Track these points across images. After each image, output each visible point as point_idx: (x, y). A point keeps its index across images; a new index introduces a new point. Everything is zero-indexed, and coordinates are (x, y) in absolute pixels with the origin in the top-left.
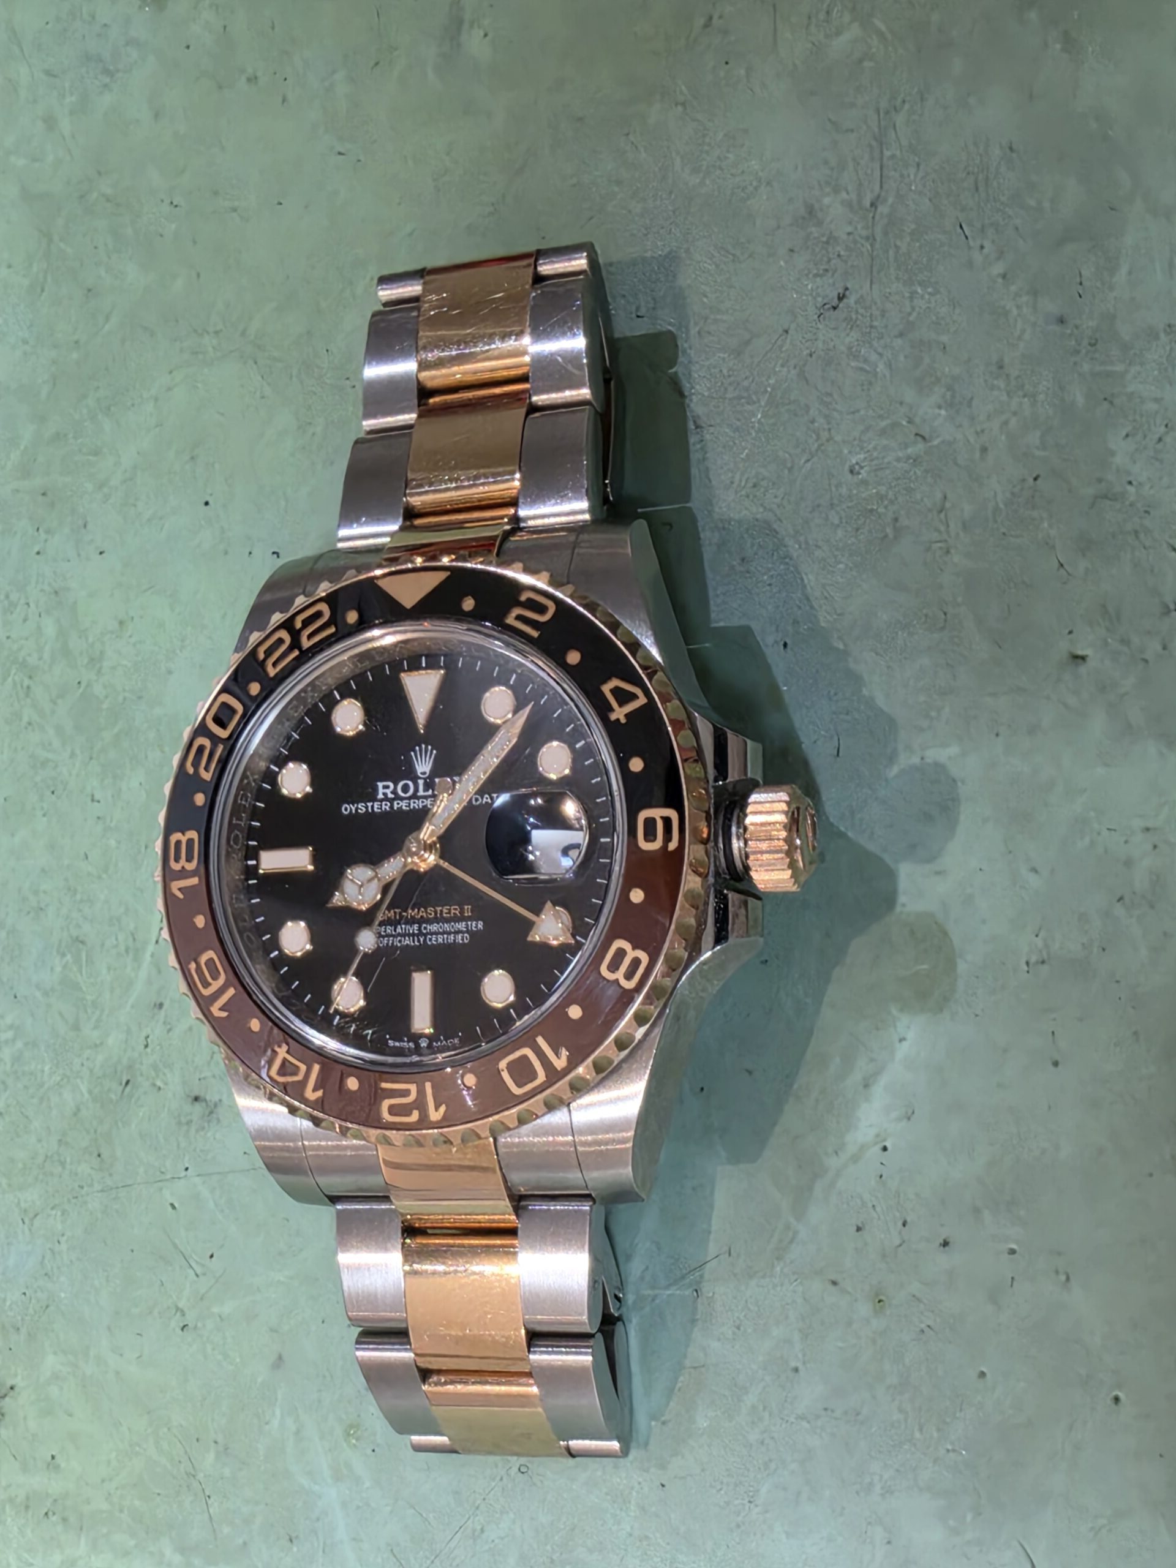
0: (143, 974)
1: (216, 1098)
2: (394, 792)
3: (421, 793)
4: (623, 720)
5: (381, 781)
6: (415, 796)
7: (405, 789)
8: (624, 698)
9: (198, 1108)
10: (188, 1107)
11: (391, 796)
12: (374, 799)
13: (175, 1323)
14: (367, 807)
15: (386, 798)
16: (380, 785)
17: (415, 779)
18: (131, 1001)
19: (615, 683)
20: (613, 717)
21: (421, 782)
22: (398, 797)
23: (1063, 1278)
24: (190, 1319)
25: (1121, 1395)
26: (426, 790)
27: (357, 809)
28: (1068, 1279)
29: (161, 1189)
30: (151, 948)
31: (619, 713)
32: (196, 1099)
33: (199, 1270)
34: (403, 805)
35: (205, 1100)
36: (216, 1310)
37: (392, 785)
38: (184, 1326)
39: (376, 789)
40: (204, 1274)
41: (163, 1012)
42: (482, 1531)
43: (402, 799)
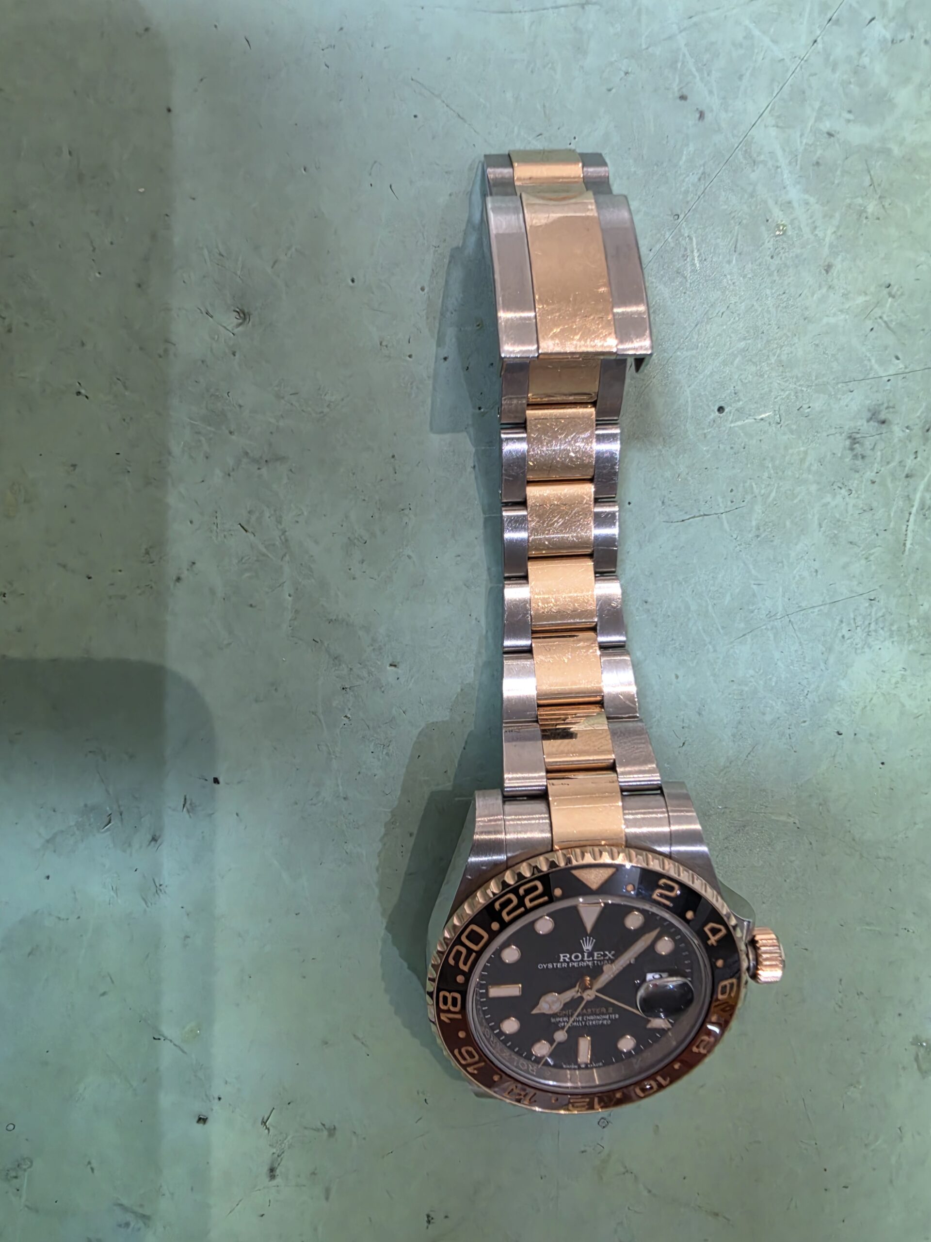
0: (918, 495)
1: (872, 423)
2: (570, 958)
3: (586, 959)
4: (715, 944)
5: (562, 953)
6: (582, 960)
7: (577, 957)
8: (715, 931)
9: (882, 416)
10: (889, 417)
11: (567, 960)
12: (558, 961)
13: (894, 290)
14: (553, 966)
15: (565, 961)
16: (561, 955)
17: (582, 952)
18: (926, 479)
19: (711, 925)
20: (709, 942)
21: (586, 955)
22: (572, 961)
23: (384, 344)
24: (885, 291)
25: (351, 283)
26: (588, 957)
27: (547, 967)
28: (381, 344)
29: (906, 368)
30: (914, 510)
31: (713, 940)
32: (883, 422)
33: (880, 320)
34: (576, 964)
35: (878, 422)
36: (868, 298)
37: (568, 956)
38: (888, 287)
39: (559, 957)
40: (876, 319)
41: (906, 473)
42: (699, 179)
43: (574, 962)
